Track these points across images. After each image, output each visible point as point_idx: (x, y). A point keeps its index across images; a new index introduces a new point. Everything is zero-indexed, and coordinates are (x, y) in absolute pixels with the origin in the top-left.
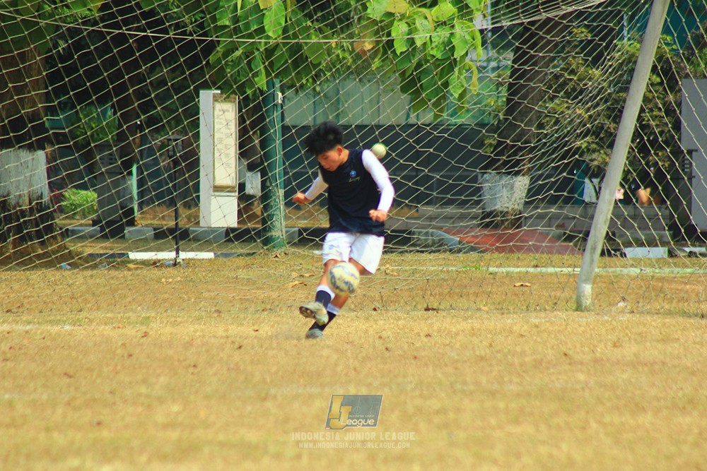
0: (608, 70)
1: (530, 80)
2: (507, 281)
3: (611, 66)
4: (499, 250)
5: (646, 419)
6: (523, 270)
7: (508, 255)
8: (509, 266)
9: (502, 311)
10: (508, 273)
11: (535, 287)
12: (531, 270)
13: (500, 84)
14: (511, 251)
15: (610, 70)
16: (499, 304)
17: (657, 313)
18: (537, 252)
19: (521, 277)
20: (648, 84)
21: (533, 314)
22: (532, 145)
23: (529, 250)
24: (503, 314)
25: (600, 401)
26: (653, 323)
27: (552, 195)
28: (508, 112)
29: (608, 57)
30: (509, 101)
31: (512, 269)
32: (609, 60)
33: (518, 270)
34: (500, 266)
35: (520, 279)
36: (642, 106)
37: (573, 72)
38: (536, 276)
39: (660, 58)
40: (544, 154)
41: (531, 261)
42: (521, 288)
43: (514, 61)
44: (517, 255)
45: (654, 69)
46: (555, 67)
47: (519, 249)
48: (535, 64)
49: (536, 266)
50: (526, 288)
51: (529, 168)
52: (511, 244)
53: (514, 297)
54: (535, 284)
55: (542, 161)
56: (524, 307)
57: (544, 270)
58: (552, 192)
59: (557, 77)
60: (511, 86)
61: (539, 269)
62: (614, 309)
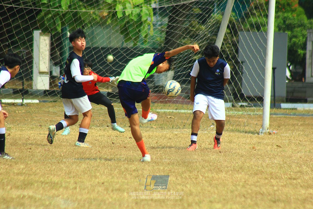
0: (208, 27)
1: (175, 30)
2: (164, 115)
3: (209, 25)
4: (161, 102)
5: (222, 175)
6: (171, 111)
7: (165, 104)
8: (165, 109)
9: (162, 128)
10: (164, 112)
11: (176, 118)
12: (174, 111)
13: (163, 31)
14: (166, 102)
15: (209, 27)
16: (160, 125)
17: (227, 131)
18: (177, 103)
19: (170, 114)
20: (225, 33)
21: (175, 130)
22: (176, 58)
23: (174, 102)
24: (162, 129)
25: (203, 167)
26: (225, 135)
27: (184, 79)
28: (166, 43)
29: (209, 21)
30: (166, 38)
31: (166, 110)
32: (209, 22)
33: (169, 111)
34: (161, 109)
35: (170, 115)
36: (223, 42)
37: (193, 27)
38: (176, 113)
39: (230, 22)
40: (180, 62)
41: (174, 107)
42: (170, 118)
43: (169, 22)
44: (168, 104)
45: (228, 27)
46: (186, 25)
47: (170, 102)
48: (178, 23)
49: (176, 109)
50: (172, 119)
51: (174, 67)
52: (166, 100)
53: (167, 123)
54: (176, 117)
55: (180, 65)
56: (171, 127)
57: (180, 111)
58: (184, 78)
59: (186, 29)
60: (167, 32)
61: (177, 111)
62: (209, 129)
